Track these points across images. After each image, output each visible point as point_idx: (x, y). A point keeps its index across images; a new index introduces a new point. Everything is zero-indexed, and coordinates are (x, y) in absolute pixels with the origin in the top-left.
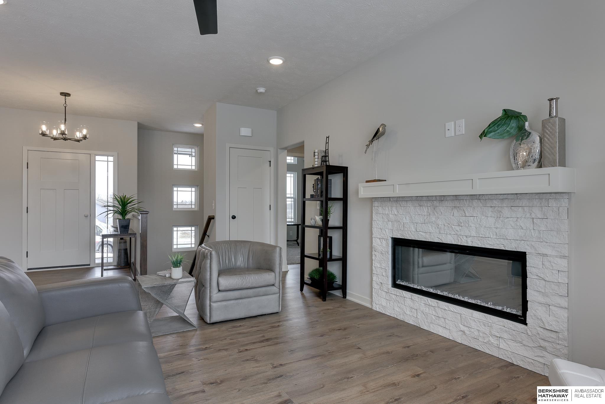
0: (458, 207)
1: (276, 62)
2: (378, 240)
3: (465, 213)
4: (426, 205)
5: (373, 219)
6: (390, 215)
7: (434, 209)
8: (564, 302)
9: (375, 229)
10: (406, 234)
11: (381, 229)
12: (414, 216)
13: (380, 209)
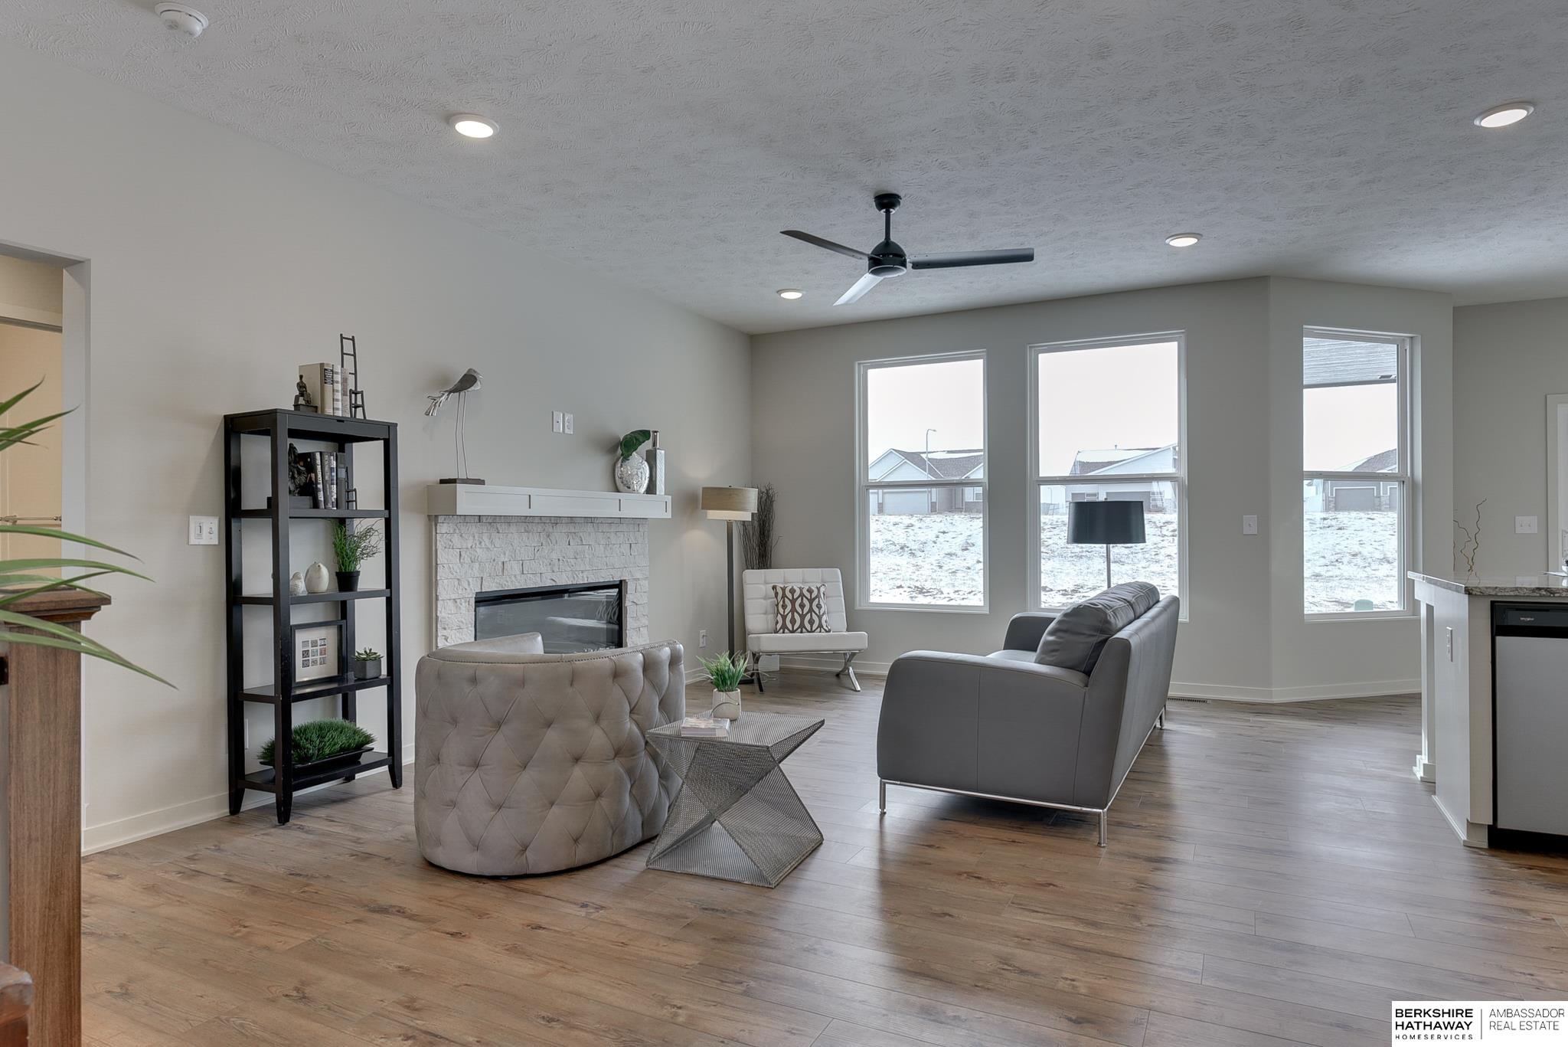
0: (575, 533)
1: (474, 130)
2: (451, 603)
3: (582, 541)
4: (535, 529)
5: (438, 560)
6: (478, 550)
7: (548, 536)
8: (645, 621)
9: (446, 581)
10: (507, 582)
11: (458, 579)
12: (519, 548)
13: (456, 540)
